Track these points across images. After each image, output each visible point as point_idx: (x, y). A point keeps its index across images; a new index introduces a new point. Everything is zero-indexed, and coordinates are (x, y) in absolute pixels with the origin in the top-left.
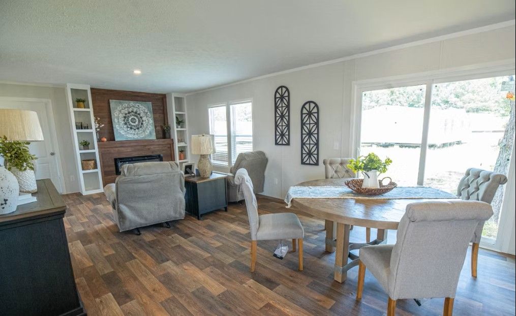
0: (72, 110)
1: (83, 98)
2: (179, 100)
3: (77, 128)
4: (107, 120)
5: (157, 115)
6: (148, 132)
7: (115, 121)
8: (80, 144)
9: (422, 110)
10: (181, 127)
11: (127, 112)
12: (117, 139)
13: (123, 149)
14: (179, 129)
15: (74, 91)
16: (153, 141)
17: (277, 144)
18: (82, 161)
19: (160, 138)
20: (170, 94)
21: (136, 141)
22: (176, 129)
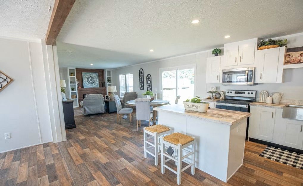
0: (69, 76)
1: (73, 72)
2: (109, 72)
3: (71, 83)
4: (81, 80)
5: (100, 78)
6: (96, 84)
7: (84, 80)
8: (71, 89)
9: (175, 79)
10: (110, 83)
11: (88, 77)
12: (84, 87)
13: (86, 91)
14: (109, 83)
15: (70, 70)
16: (98, 88)
17: (140, 89)
18: (72, 95)
19: (101, 87)
20: (105, 69)
21: (92, 88)
22: (107, 84)
